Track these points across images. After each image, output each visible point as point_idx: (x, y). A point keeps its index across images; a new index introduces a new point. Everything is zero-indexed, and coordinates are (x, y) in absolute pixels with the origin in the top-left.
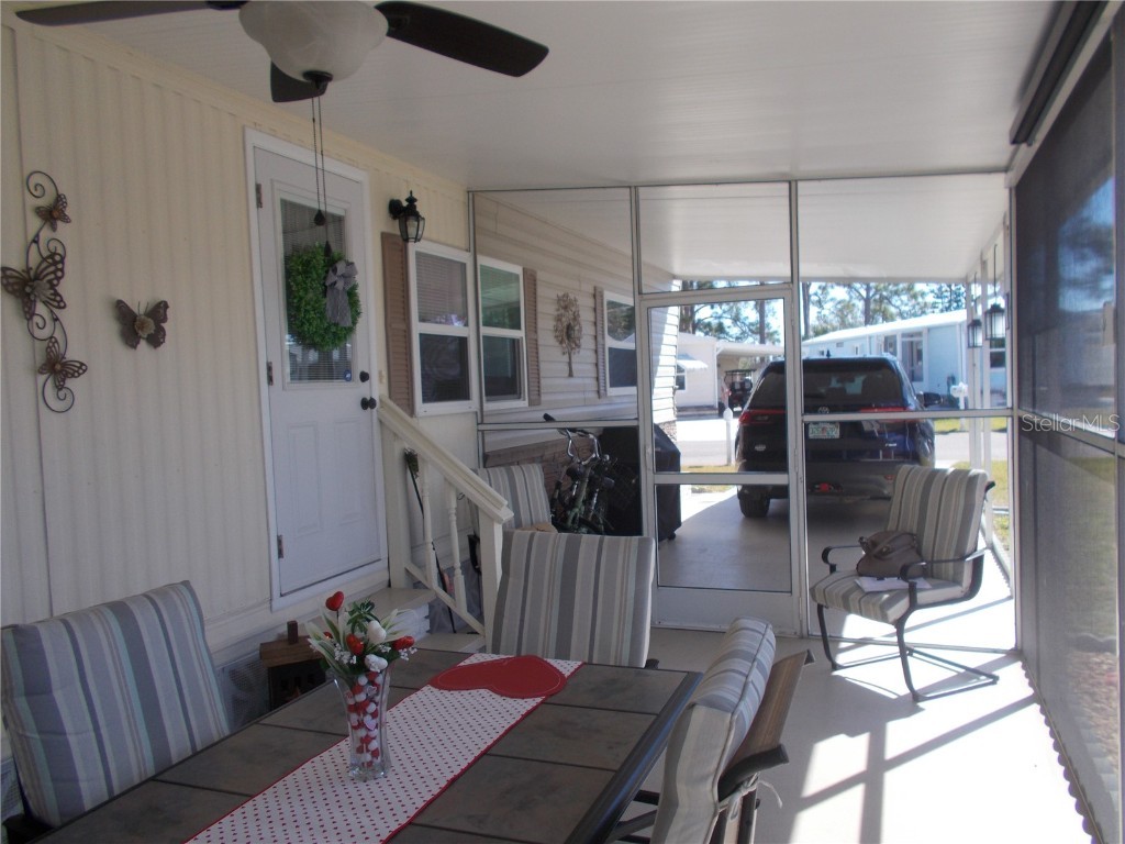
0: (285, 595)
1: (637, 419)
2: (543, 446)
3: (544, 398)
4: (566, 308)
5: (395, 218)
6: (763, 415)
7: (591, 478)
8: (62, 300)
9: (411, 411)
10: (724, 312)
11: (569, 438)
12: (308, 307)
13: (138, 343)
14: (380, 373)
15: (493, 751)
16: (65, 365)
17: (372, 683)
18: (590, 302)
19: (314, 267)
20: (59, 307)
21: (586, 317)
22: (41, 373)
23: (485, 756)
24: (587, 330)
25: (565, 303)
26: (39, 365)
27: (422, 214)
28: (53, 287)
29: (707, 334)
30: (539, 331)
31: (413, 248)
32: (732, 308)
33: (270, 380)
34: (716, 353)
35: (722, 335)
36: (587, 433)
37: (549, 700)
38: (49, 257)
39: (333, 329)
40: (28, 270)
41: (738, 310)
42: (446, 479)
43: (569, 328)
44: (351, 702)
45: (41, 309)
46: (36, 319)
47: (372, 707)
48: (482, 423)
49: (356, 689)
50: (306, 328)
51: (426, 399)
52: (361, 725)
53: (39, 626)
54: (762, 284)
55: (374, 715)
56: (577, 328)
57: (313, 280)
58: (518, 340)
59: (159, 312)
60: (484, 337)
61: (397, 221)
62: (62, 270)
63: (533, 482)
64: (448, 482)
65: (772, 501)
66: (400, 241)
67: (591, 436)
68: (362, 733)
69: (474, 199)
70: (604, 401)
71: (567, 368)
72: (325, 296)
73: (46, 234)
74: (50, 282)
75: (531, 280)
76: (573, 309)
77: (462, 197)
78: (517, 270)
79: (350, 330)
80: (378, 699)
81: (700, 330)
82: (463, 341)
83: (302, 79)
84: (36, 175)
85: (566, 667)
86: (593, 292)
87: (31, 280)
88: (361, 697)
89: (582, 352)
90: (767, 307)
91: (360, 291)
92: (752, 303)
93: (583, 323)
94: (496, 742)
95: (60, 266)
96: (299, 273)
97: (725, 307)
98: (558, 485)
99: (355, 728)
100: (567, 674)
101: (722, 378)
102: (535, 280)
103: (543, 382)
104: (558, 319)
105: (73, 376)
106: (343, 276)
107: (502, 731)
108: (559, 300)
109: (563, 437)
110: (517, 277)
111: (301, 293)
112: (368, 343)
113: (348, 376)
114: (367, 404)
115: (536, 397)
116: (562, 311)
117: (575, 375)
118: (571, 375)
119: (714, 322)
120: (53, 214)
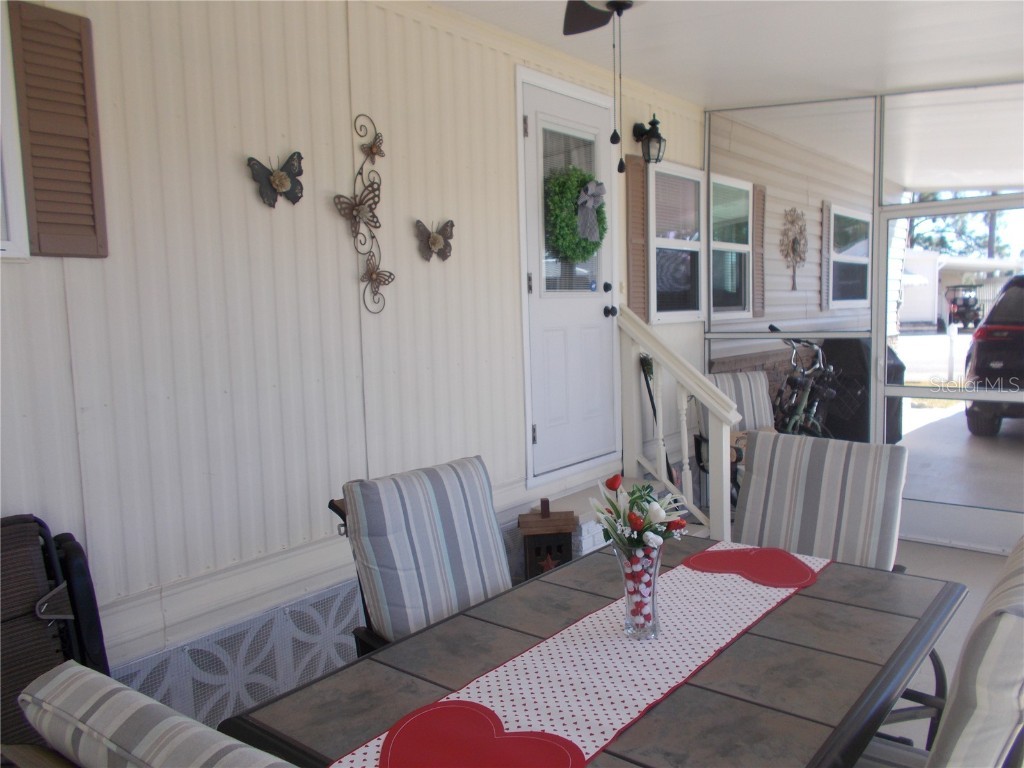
0: (538, 475)
1: (870, 331)
2: (764, 356)
3: (767, 310)
4: (792, 223)
5: (637, 141)
6: (1001, 331)
7: (813, 388)
8: (378, 221)
9: (646, 318)
10: (948, 226)
11: (794, 348)
12: (564, 224)
13: (431, 256)
14: (621, 284)
15: (754, 631)
16: (378, 274)
17: (647, 556)
18: (817, 216)
19: (569, 188)
20: (376, 227)
21: (812, 230)
22: (363, 281)
23: (747, 635)
24: (812, 245)
25: (793, 218)
26: (361, 274)
27: (663, 135)
28: (372, 210)
29: (926, 248)
30: (766, 246)
31: (653, 168)
32: (957, 221)
33: (530, 288)
34: (938, 268)
35: (943, 250)
36: (811, 344)
37: (802, 592)
38: (370, 186)
39: (584, 244)
40: (355, 197)
41: (964, 223)
42: (678, 382)
43: (795, 242)
44: (629, 571)
45: (363, 229)
46: (360, 237)
47: (646, 578)
48: (709, 332)
49: (633, 560)
50: (560, 242)
51: (661, 307)
52: (636, 592)
53: (378, 482)
54: (994, 194)
55: (648, 584)
56: (802, 242)
57: (568, 200)
58: (745, 255)
59: (446, 229)
60: (714, 251)
61: (640, 144)
62: (378, 196)
63: (758, 389)
64: (680, 385)
65: (1005, 421)
66: (642, 162)
67: (816, 347)
68: (637, 598)
69: (711, 119)
70: (825, 313)
71: (790, 282)
72: (576, 214)
73: (368, 167)
74: (370, 206)
75: (760, 195)
76: (800, 223)
77: (699, 117)
78: (747, 186)
79: (597, 245)
80: (652, 571)
81: (919, 244)
82: (694, 255)
83: (605, 9)
84: (362, 118)
85: (816, 563)
86: (819, 205)
87: (356, 205)
88: (638, 568)
89: (807, 266)
90: (999, 220)
91: (606, 209)
92: (981, 216)
93: (809, 238)
94: (755, 624)
95: (377, 193)
96: (556, 194)
97: (949, 220)
98: (780, 393)
99: (631, 593)
100: (817, 570)
101: (943, 293)
102: (764, 196)
103: (767, 295)
104: (785, 233)
105: (385, 284)
106: (593, 196)
107: (760, 615)
108: (786, 214)
109: (787, 346)
110: (747, 193)
111: (558, 211)
112: (611, 258)
113: (593, 286)
114: (609, 312)
115: (760, 309)
116: (789, 226)
117: (798, 287)
118: (794, 288)
119: (935, 237)
120: (372, 150)
